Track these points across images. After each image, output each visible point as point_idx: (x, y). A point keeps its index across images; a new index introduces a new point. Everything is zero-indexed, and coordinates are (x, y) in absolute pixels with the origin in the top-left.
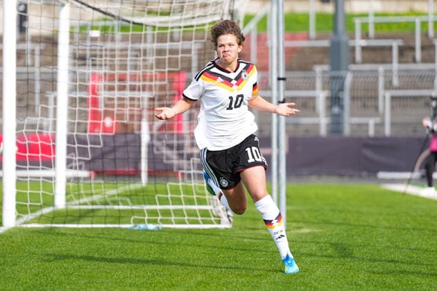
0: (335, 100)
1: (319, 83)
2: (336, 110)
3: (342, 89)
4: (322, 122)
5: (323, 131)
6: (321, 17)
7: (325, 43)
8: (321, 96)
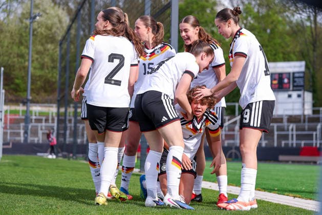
0: (26, 133)
1: (22, 127)
2: (26, 135)
3: (28, 129)
4: (22, 139)
5: (22, 141)
6: (23, 111)
7: (23, 117)
8: (22, 132)
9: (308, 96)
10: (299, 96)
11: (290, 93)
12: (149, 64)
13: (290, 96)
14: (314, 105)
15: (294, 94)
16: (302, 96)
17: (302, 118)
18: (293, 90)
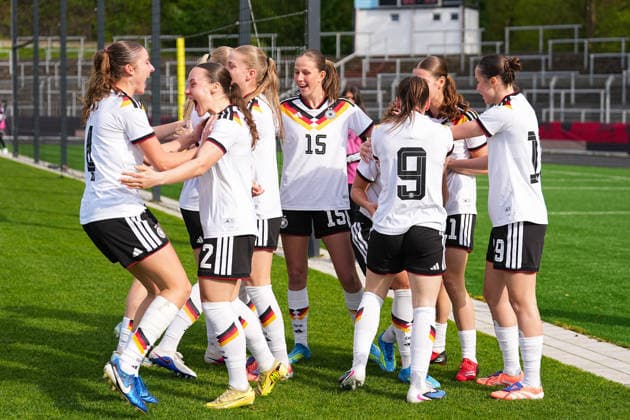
9: (472, 17)
10: (454, 17)
11: (438, 11)
12: (318, 137)
13: (437, 17)
14: (484, 37)
15: (446, 14)
16: (460, 17)
17: (463, 61)
18: (444, 6)
